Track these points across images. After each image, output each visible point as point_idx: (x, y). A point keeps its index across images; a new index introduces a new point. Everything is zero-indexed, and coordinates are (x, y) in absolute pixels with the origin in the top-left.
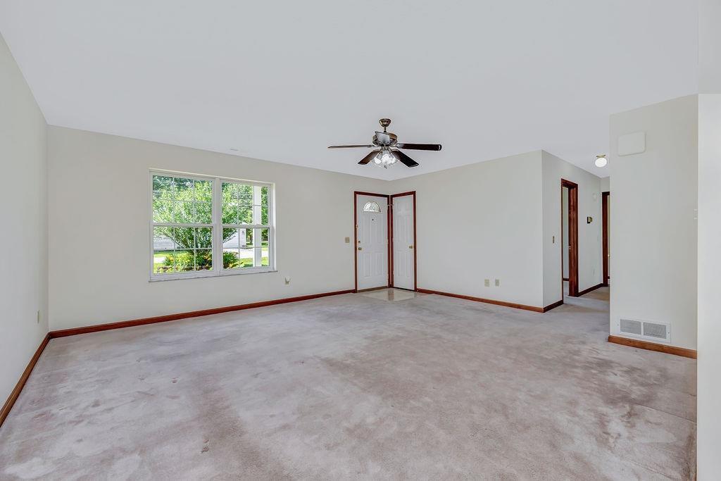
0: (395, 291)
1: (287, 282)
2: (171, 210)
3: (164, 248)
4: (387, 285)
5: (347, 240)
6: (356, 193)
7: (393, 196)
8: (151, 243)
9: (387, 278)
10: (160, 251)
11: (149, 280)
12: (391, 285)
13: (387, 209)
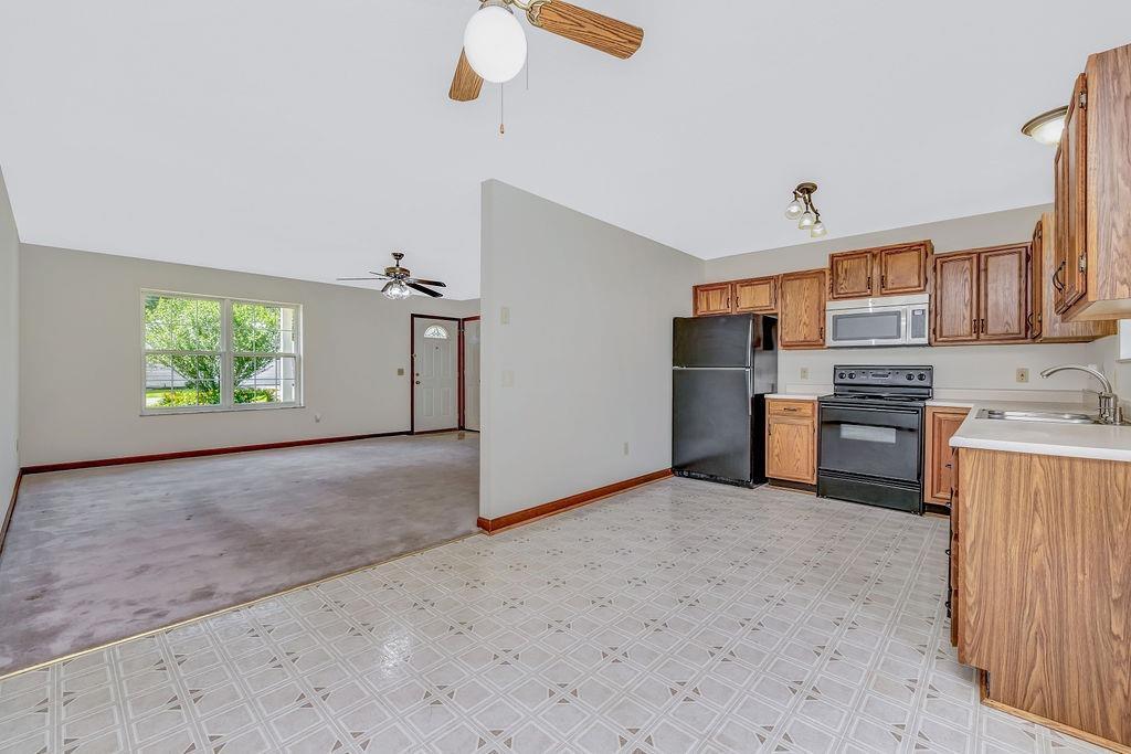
0: (467, 434)
1: (318, 421)
2: (171, 327)
3: (161, 385)
4: (457, 426)
5: (401, 372)
6: (413, 316)
7: (465, 320)
8: (142, 376)
9: (457, 417)
10: (154, 389)
11: (139, 413)
12: (462, 427)
13: (457, 334)
